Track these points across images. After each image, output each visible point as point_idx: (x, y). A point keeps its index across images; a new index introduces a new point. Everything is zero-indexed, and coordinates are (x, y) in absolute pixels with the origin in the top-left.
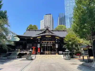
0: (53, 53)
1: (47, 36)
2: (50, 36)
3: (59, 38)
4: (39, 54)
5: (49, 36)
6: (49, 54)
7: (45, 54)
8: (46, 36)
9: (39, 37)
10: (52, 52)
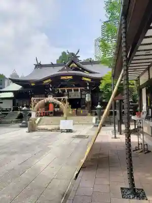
1: (65, 78)
2: (71, 77)
3: (89, 80)
4: (52, 115)
5: (68, 77)
8: (62, 78)
9: (47, 81)
10: (80, 111)
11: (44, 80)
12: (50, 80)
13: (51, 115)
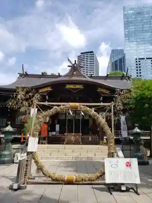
0: (90, 139)
1: (72, 86)
2: (81, 87)
4: (46, 142)
5: (78, 86)
6: (76, 143)
7: (67, 144)
8: (68, 86)
9: (46, 89)
10: (88, 138)
11: (40, 88)
12: (49, 89)
13: (44, 142)
